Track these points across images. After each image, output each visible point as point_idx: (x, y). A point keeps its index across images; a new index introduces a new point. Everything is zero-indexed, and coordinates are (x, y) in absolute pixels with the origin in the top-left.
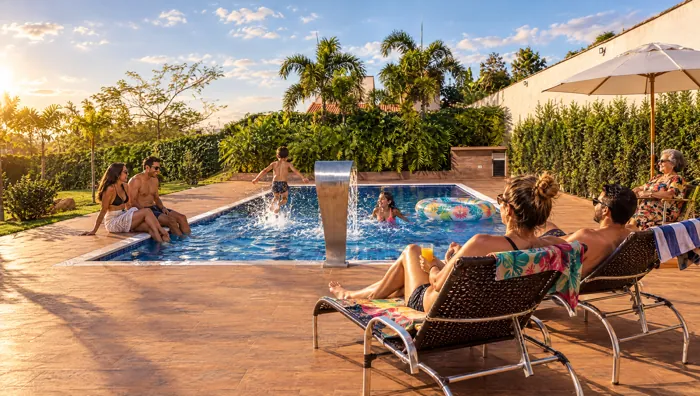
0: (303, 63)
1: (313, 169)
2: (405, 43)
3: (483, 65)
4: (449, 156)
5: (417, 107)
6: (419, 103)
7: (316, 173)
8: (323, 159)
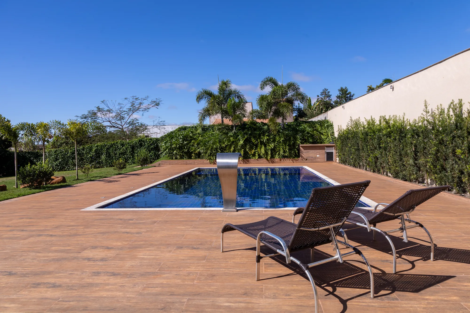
0: (210, 94)
1: (216, 158)
2: (273, 83)
3: (318, 96)
4: (299, 150)
5: (279, 120)
6: (281, 119)
7: (218, 160)
8: (222, 152)
